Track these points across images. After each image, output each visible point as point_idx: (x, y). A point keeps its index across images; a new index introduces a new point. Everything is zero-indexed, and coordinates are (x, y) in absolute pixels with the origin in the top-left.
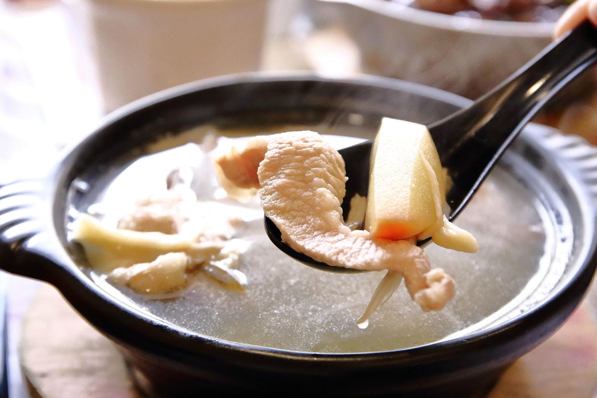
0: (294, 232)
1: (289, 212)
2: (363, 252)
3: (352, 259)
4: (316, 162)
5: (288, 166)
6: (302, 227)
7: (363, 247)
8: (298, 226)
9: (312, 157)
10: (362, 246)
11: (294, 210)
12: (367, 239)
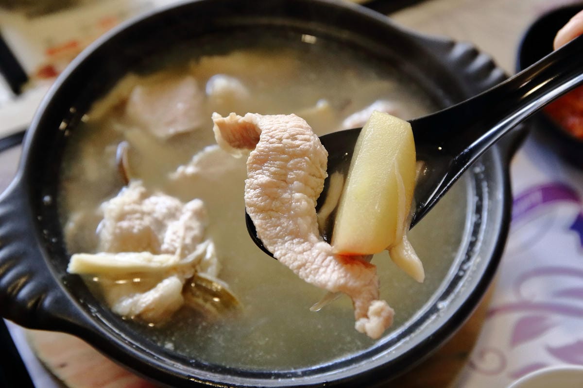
0: (268, 235)
1: (267, 211)
2: (322, 270)
3: (311, 276)
4: (299, 164)
5: (274, 164)
6: (276, 229)
7: (323, 264)
8: (272, 228)
9: (297, 158)
10: (323, 262)
11: (272, 210)
12: (329, 254)
